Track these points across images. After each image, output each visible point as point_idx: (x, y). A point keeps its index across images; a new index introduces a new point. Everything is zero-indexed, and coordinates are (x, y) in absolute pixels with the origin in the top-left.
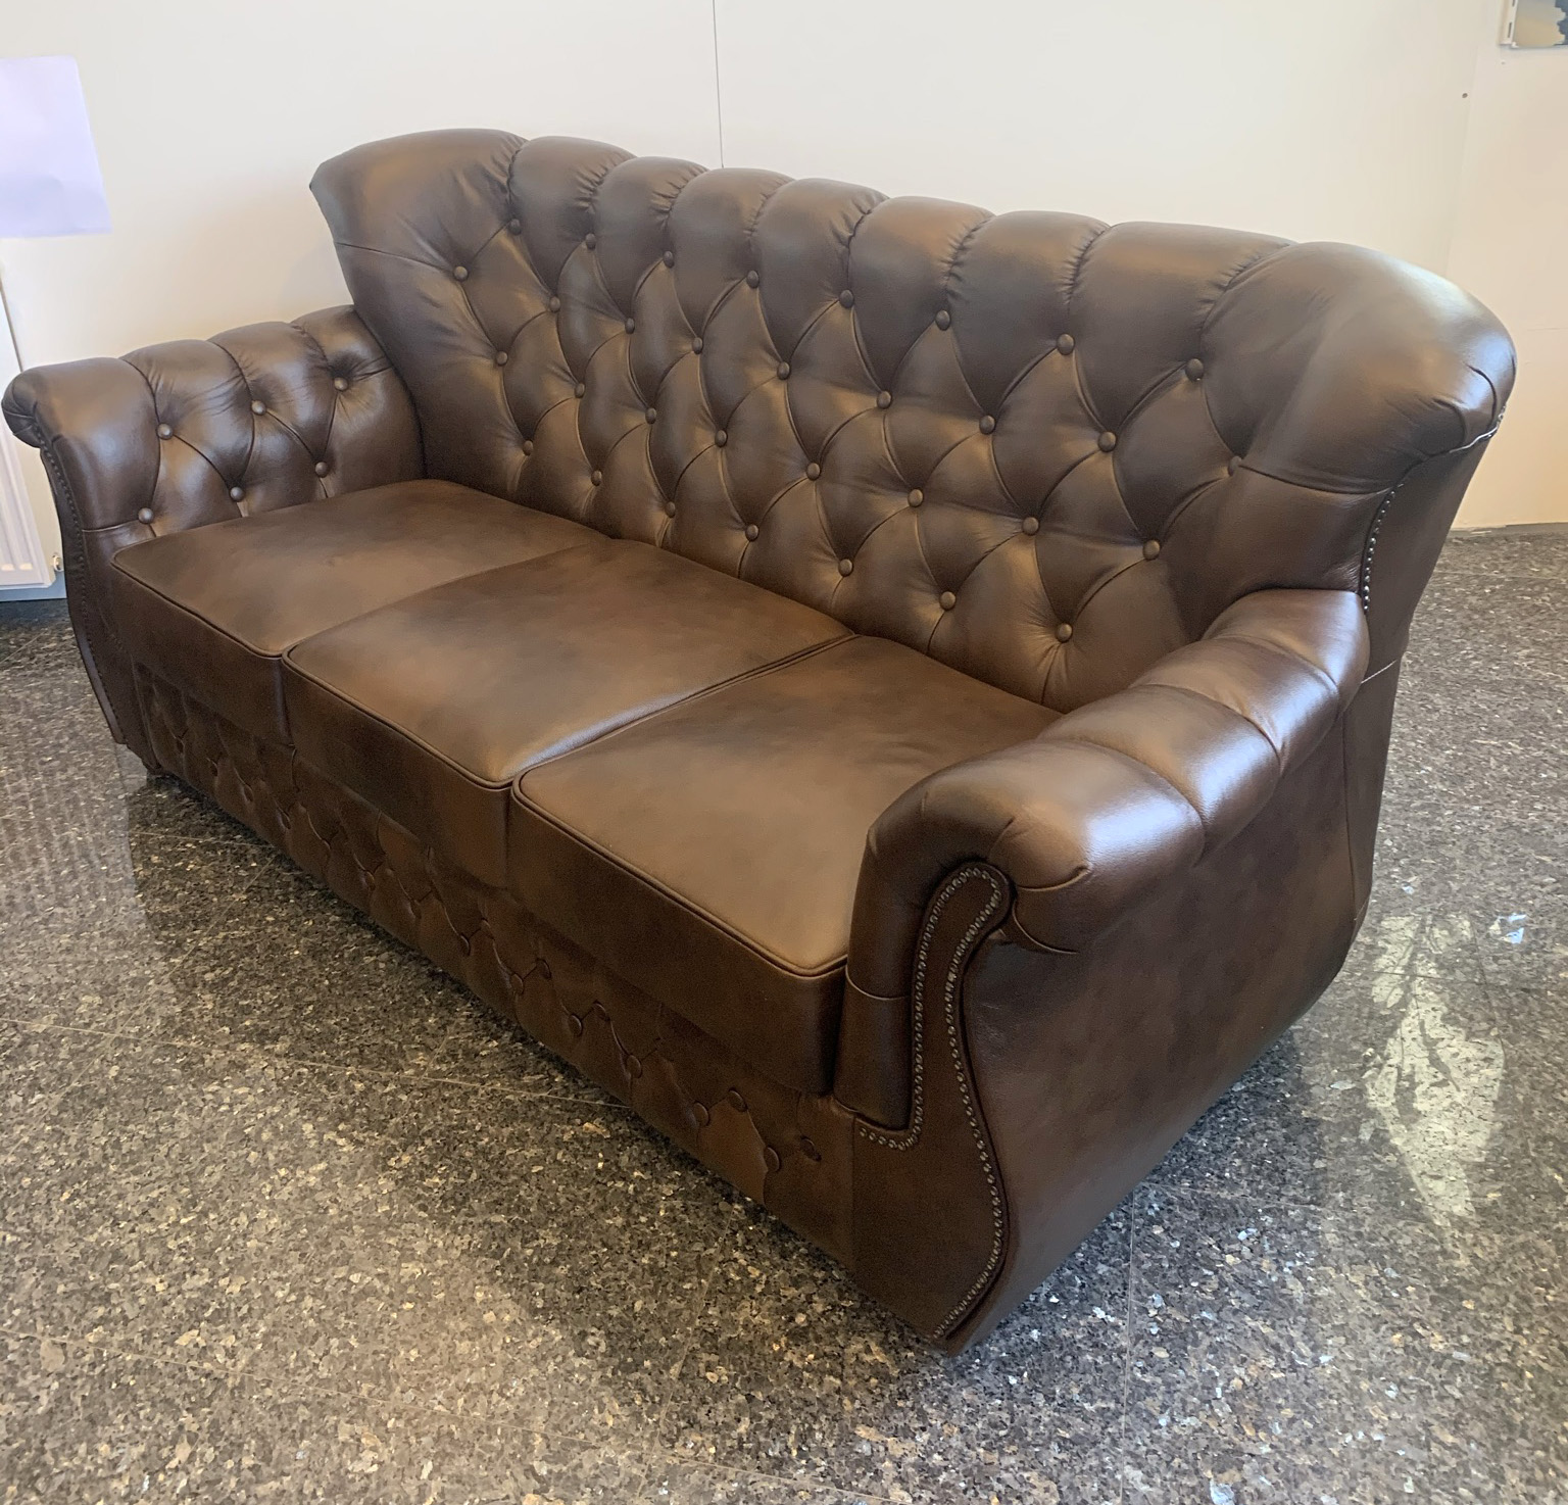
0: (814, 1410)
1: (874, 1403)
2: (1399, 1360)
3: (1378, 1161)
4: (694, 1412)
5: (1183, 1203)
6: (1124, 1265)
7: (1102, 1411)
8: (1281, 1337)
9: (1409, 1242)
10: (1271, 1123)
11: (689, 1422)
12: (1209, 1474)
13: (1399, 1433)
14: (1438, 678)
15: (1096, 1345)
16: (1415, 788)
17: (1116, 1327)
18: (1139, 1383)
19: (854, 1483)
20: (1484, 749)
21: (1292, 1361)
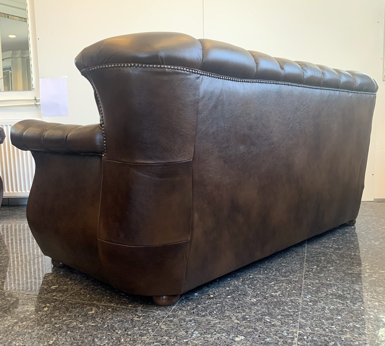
0: (214, 309)
4: (182, 308)
5: (316, 283)
6: (300, 291)
7: (294, 311)
8: (344, 302)
10: (340, 273)
11: (180, 309)
12: (324, 321)
15: (292, 302)
17: (298, 300)
19: (224, 319)
21: (347, 305)
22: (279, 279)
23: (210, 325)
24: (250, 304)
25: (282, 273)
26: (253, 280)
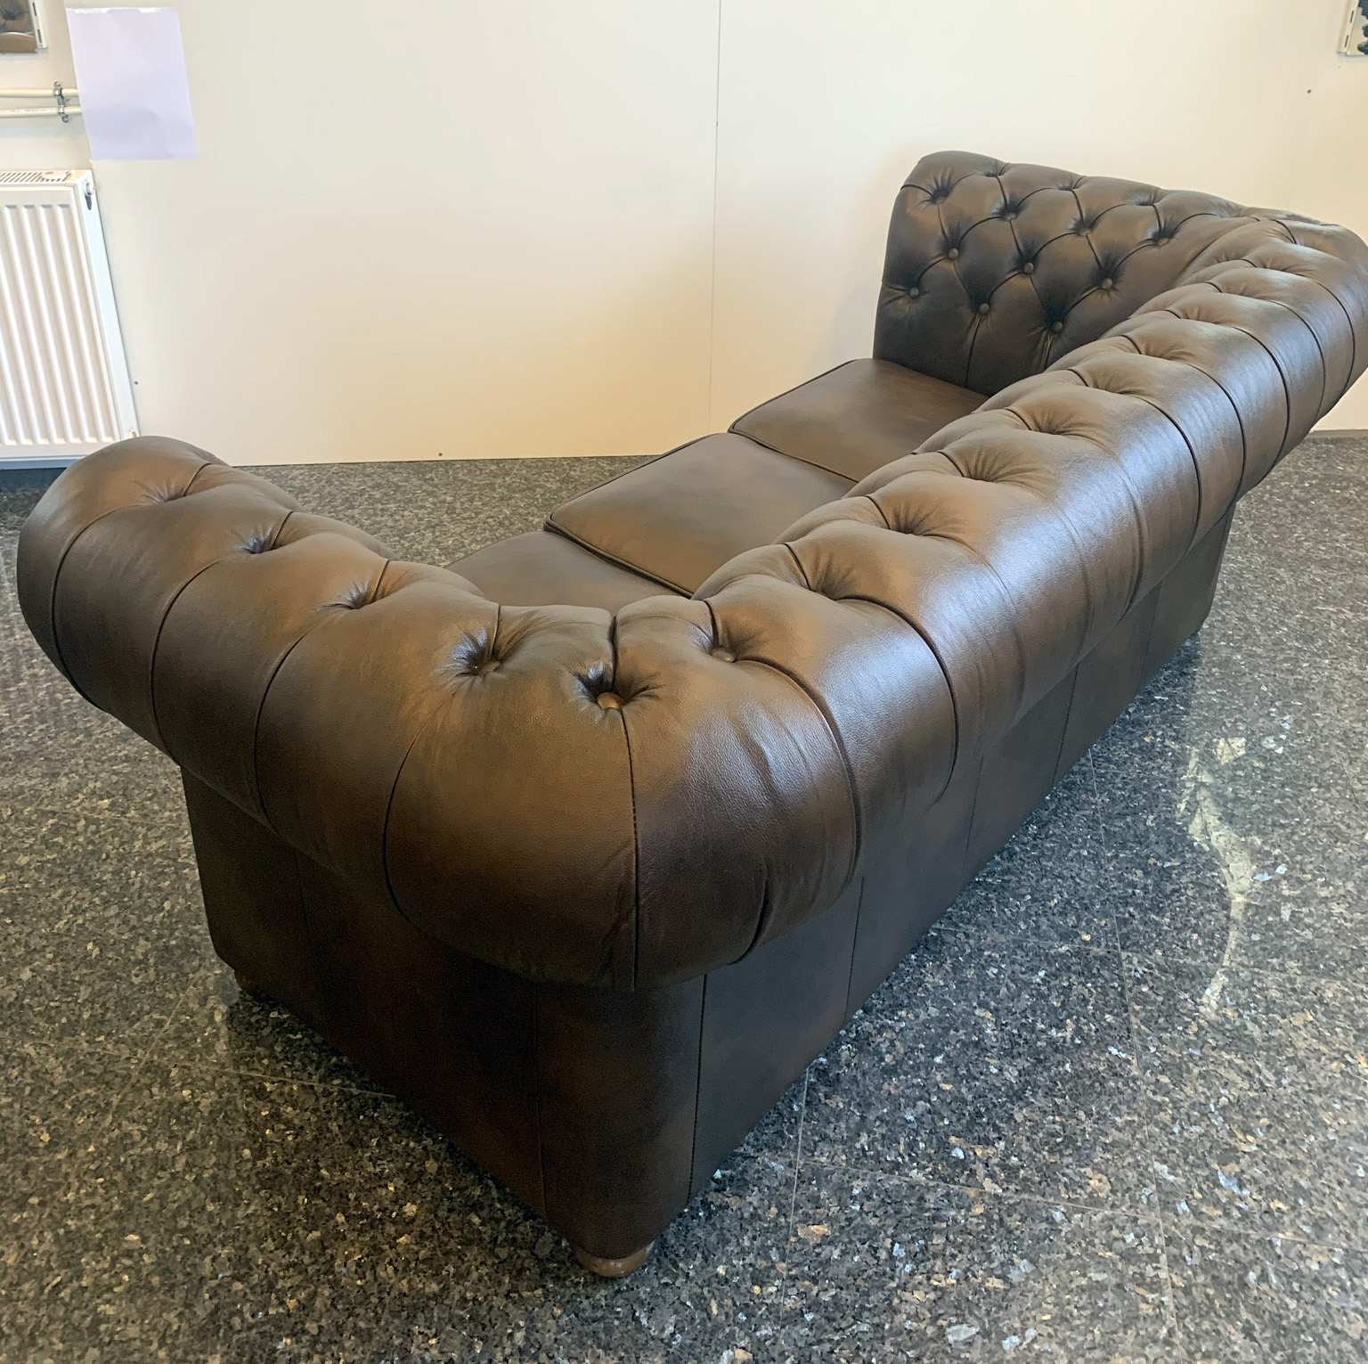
0: (915, 1126)
1: (959, 1120)
2: (1338, 1082)
3: (1298, 935)
4: (823, 1129)
5: (1159, 968)
6: (1125, 1015)
7: (1129, 1123)
8: (1250, 1066)
9: (1331, 995)
10: (1214, 906)
11: (821, 1136)
12: (1216, 1166)
13: (1347, 1134)
14: (1280, 556)
15: (1116, 1074)
16: (1277, 645)
17: (1128, 1062)
18: (1153, 1102)
19: (956, 1179)
20: (1325, 614)
21: (1261, 1083)
22: (1052, 952)
23: (927, 1211)
24: (1007, 1096)
25: (1054, 914)
26: (983, 962)
